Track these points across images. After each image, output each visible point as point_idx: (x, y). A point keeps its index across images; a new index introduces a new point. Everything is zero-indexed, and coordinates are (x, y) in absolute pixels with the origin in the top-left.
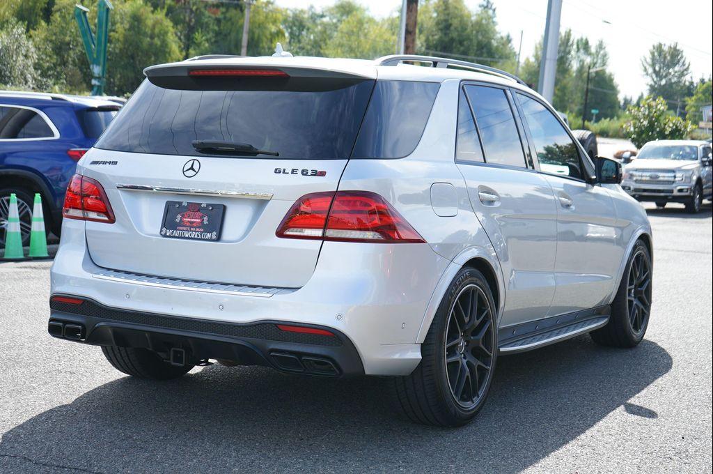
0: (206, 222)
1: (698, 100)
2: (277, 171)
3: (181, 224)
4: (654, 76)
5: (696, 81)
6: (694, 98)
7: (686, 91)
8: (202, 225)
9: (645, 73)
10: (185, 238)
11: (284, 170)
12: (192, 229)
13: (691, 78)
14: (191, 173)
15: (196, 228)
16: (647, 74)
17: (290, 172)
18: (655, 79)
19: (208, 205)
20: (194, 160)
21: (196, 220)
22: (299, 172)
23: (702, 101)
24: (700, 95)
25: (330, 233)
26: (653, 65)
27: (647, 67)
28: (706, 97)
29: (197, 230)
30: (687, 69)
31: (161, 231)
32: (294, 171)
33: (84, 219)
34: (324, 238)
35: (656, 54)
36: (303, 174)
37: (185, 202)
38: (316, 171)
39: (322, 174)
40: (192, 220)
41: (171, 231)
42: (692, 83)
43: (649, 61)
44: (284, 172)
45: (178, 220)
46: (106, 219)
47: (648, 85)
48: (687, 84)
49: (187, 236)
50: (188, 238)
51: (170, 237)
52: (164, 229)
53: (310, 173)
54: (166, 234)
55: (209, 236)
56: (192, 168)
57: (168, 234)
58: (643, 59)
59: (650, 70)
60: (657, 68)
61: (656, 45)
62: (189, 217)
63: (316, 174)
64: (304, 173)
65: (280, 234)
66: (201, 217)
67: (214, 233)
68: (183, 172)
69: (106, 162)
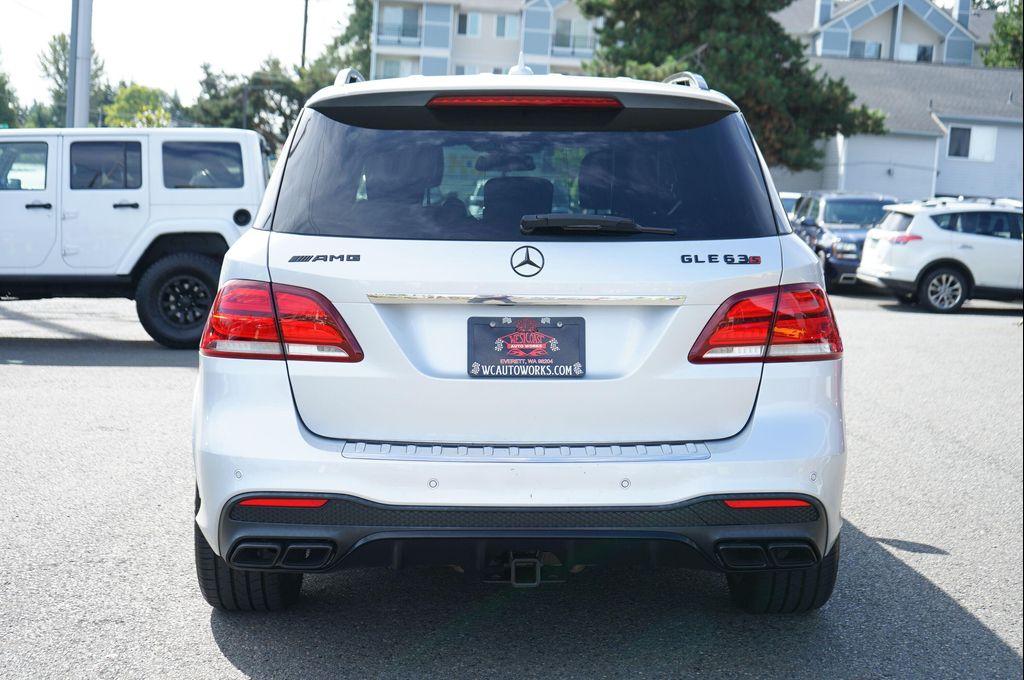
0: (555, 349)
1: (121, 110)
2: (685, 259)
3: (507, 354)
4: (58, 78)
5: (115, 85)
6: (115, 106)
7: (102, 97)
8: (547, 353)
9: (45, 73)
10: (521, 377)
11: (696, 257)
12: (530, 361)
13: (108, 80)
14: (527, 269)
15: (537, 358)
16: (48, 75)
17: (707, 260)
18: (60, 81)
20: (527, 247)
21: (534, 346)
22: (721, 258)
23: (126, 111)
24: (123, 103)
25: (776, 351)
26: (56, 62)
27: (48, 65)
28: (130, 104)
29: (540, 361)
30: (101, 69)
31: (470, 368)
32: (712, 259)
33: (284, 357)
34: (765, 359)
35: (58, 48)
36: (729, 263)
37: (507, 315)
38: (746, 256)
39: (756, 260)
40: (527, 346)
41: (491, 368)
42: (108, 87)
43: (50, 57)
44: (697, 261)
45: (499, 348)
46: (344, 354)
47: (50, 90)
48: (103, 88)
49: (524, 372)
50: (527, 377)
51: (489, 377)
52: (476, 366)
53: (737, 260)
54: (481, 372)
55: (568, 370)
56: (528, 261)
57: (486, 372)
58: (41, 55)
59: (52, 70)
60: (61, 67)
61: (56, 37)
62: (519, 341)
63: (746, 260)
64: (729, 260)
65: (696, 358)
66: (544, 341)
67: (578, 365)
68: (514, 269)
69: (332, 258)
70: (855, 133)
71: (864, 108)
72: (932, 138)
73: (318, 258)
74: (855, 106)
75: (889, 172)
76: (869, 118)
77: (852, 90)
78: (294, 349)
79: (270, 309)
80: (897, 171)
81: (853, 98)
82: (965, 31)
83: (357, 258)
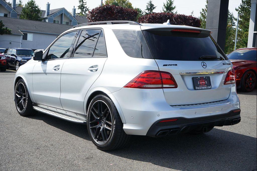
0: (206, 83)
3: (200, 85)
8: (205, 84)
10: (203, 89)
12: (204, 86)
14: (204, 67)
19: (206, 77)
20: (203, 62)
33: (162, 88)
37: (199, 77)
40: (203, 83)
45: (199, 83)
46: (174, 86)
49: (203, 88)
50: (204, 89)
51: (199, 90)
52: (196, 87)
54: (197, 89)
56: (204, 65)
57: (198, 89)
62: (201, 82)
65: (225, 84)
66: (205, 81)
67: (210, 86)
68: (202, 66)
69: (172, 65)
70: (4, 34)
71: (7, 28)
72: (20, 35)
73: (169, 65)
74: (4, 27)
75: (10, 43)
76: (8, 30)
77: (4, 24)
78: (164, 86)
79: (160, 77)
80: (12, 43)
81: (4, 26)
82: (15, 10)
83: (176, 65)
